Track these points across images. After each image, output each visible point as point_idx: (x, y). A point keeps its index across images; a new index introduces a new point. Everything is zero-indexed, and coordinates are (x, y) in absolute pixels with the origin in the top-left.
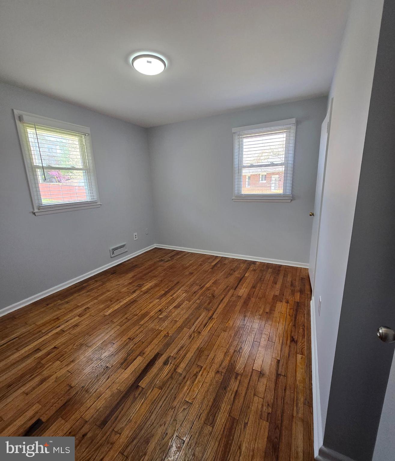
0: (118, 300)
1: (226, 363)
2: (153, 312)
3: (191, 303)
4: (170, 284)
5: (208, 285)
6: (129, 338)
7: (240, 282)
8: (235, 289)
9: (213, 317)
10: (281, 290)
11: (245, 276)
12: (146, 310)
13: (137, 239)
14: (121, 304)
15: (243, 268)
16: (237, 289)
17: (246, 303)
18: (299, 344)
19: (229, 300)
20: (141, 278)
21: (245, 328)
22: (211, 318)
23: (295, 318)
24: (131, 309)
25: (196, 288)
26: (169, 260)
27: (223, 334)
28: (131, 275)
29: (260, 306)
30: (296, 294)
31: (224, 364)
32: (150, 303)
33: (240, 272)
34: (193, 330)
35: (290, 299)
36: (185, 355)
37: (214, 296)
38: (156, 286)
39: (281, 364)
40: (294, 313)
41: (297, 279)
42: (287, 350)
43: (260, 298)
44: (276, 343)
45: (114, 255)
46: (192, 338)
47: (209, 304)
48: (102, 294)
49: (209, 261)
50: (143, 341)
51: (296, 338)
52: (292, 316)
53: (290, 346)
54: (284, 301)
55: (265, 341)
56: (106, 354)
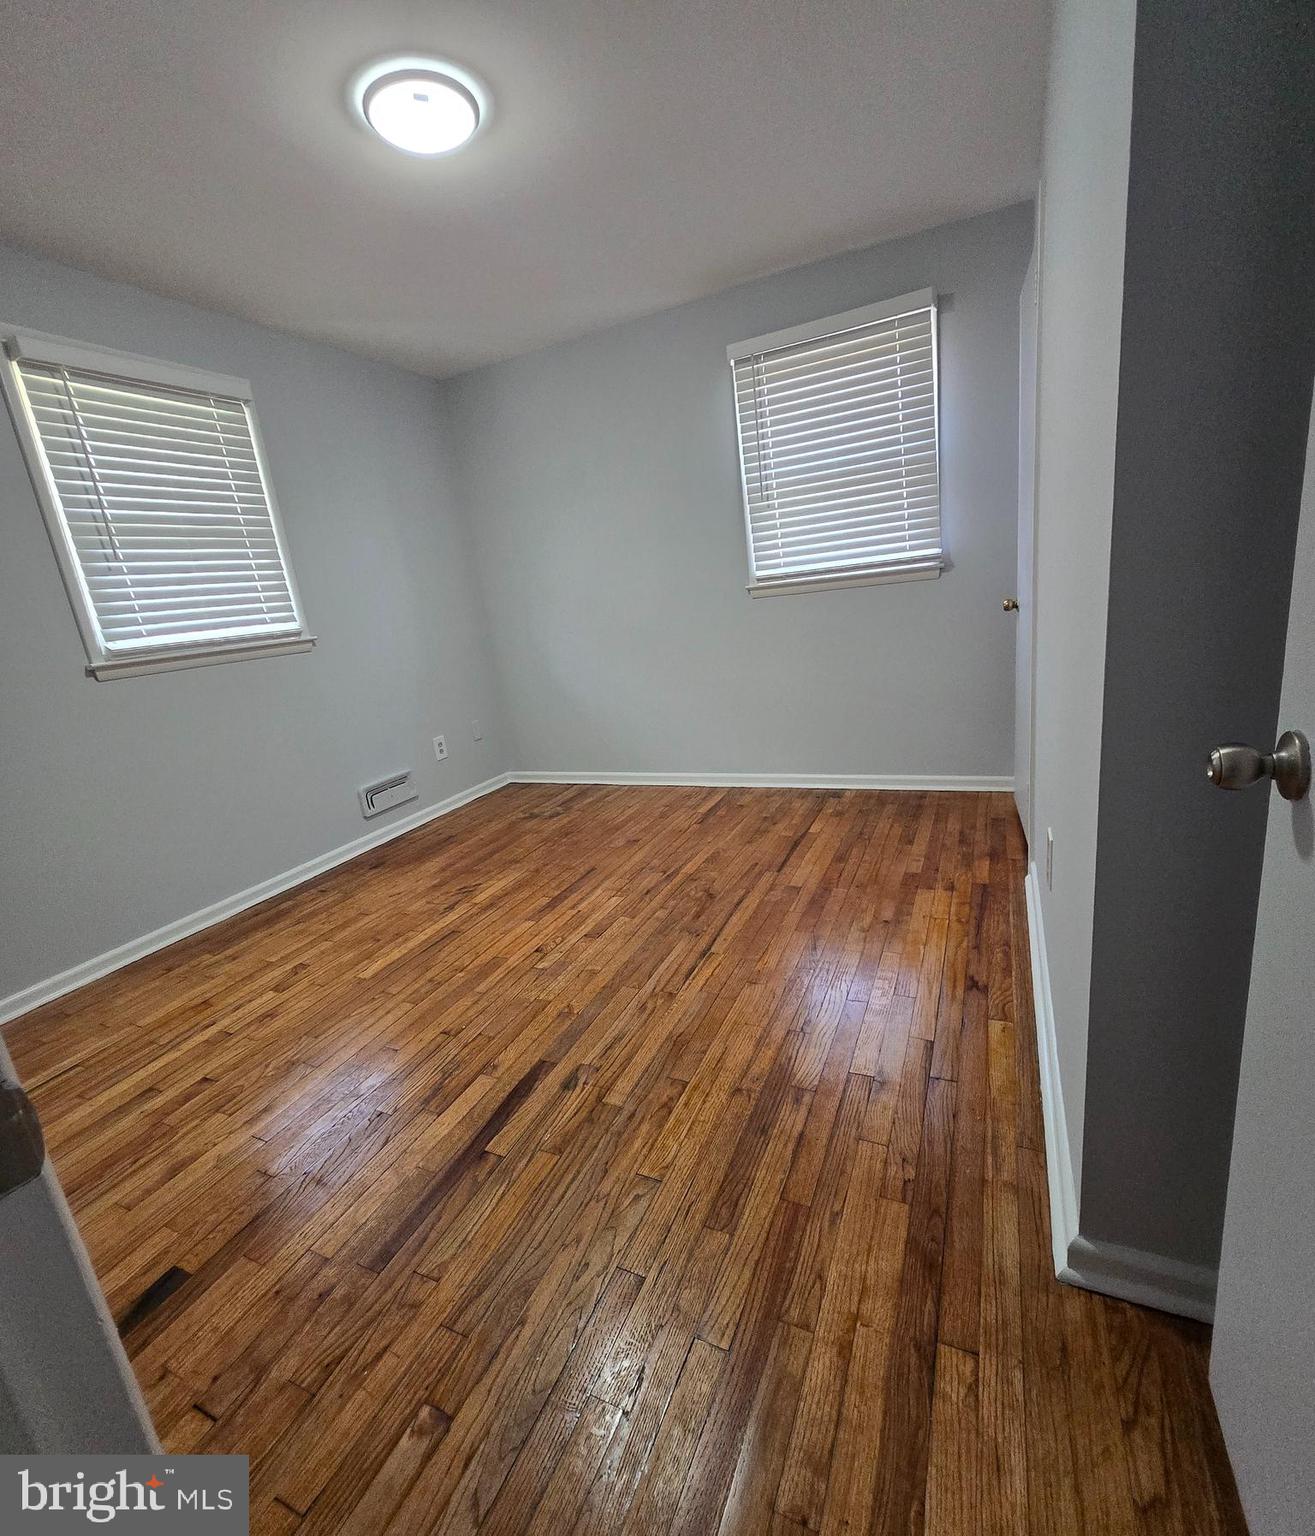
0: (398, 935)
1: (763, 1065)
2: (516, 957)
3: (637, 920)
4: (565, 875)
5: (689, 868)
6: (444, 1033)
7: (793, 849)
8: (779, 871)
9: (713, 949)
10: (927, 858)
11: (811, 831)
12: (492, 953)
13: (445, 755)
14: (411, 944)
15: (801, 812)
16: (786, 869)
17: (817, 903)
18: (995, 994)
19: (762, 901)
20: (469, 871)
21: (818, 970)
22: (705, 954)
23: (979, 927)
24: (443, 954)
25: (649, 880)
26: (558, 814)
27: (747, 991)
28: (433, 865)
29: (864, 906)
30: (976, 863)
31: (755, 1070)
32: (505, 933)
33: (794, 822)
34: (650, 990)
35: (960, 877)
36: (629, 1059)
37: (711, 896)
38: (519, 886)
39: (937, 1052)
40: (975, 913)
41: (980, 822)
42: (951, 1013)
43: (861, 886)
44: (918, 999)
45: (373, 811)
46: (648, 1012)
47: (698, 916)
48: (344, 926)
49: (689, 803)
50: (491, 1034)
51: (982, 979)
52: (968, 922)
53: (964, 1003)
54: (939, 886)
55: (883, 995)
56: (375, 1080)
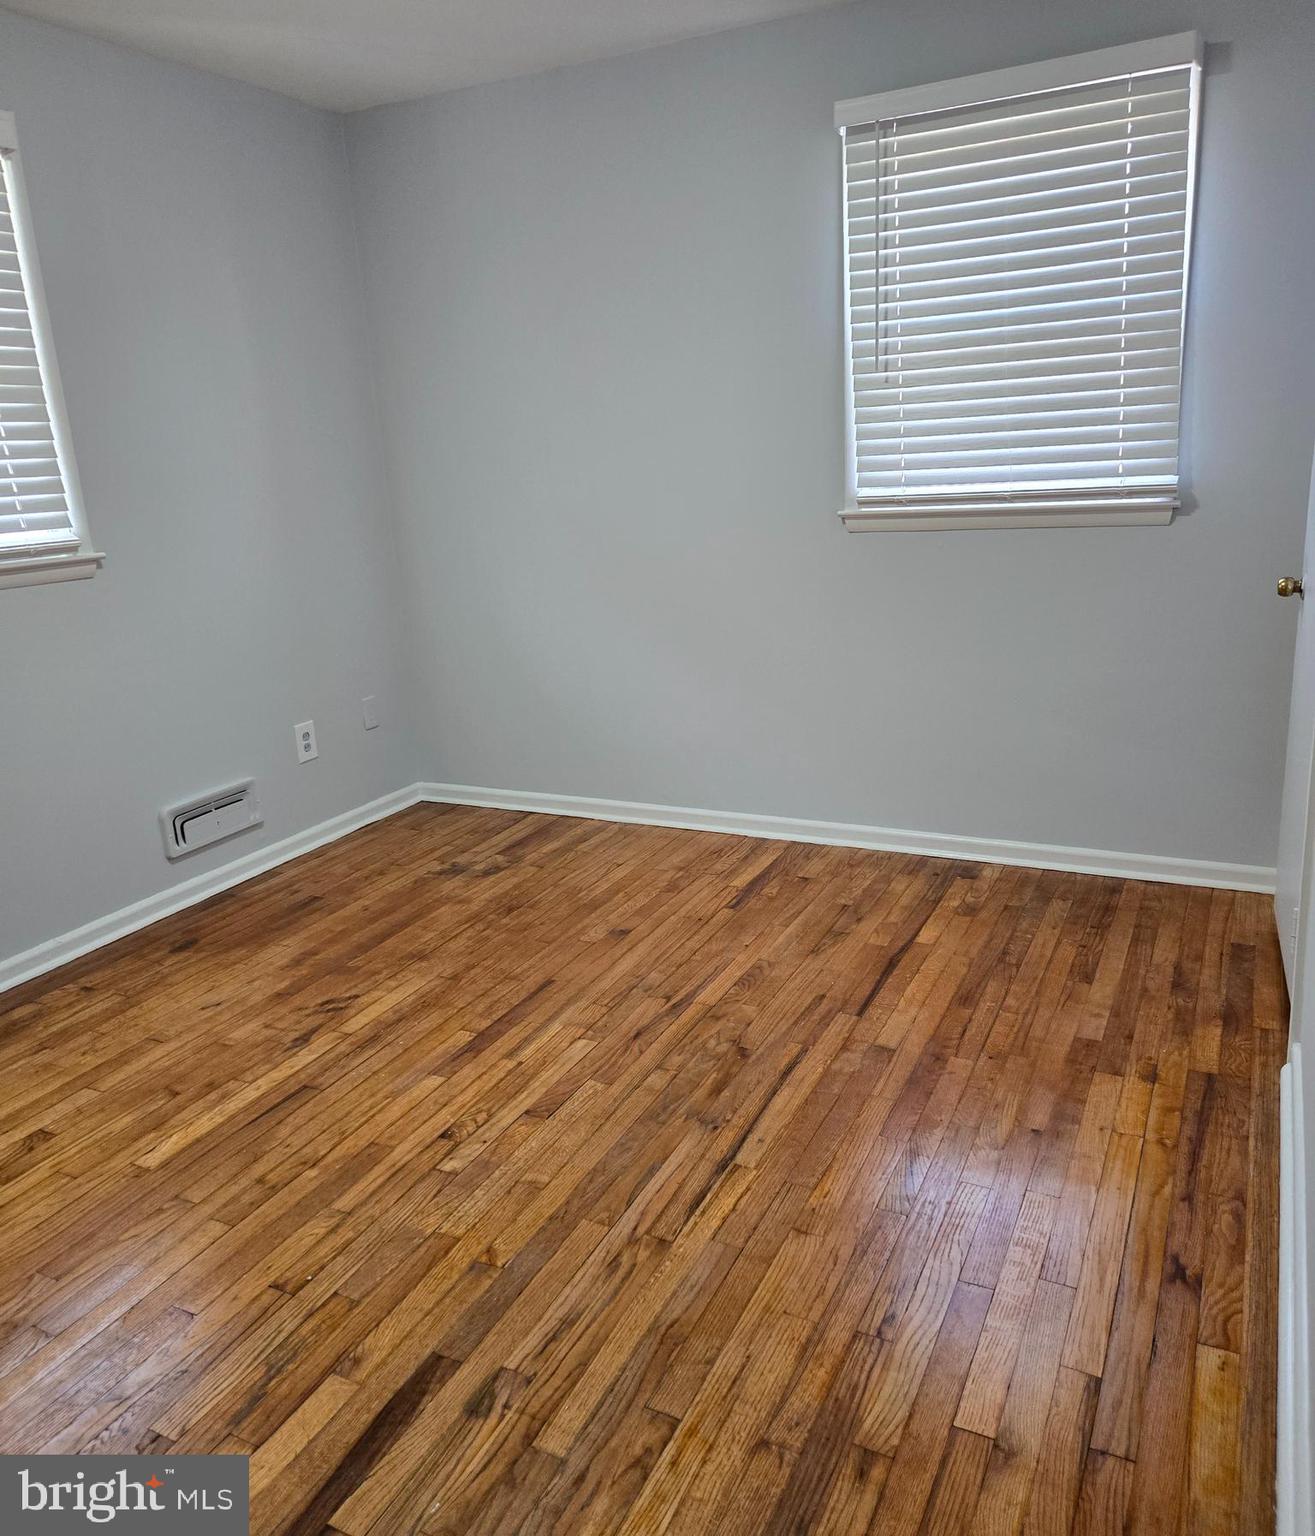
0: (211, 1086)
1: (806, 1399)
2: (406, 1146)
3: (616, 1089)
4: (503, 990)
5: (709, 995)
6: (275, 1286)
7: (887, 971)
8: (860, 1013)
9: (739, 1159)
10: (1115, 1014)
11: (920, 939)
12: (366, 1135)
13: (313, 753)
14: (232, 1106)
15: (904, 901)
16: (873, 1012)
17: (920, 1083)
18: (1211, 1293)
19: (826, 1073)
20: (339, 969)
21: (913, 1216)
22: (726, 1166)
23: (1194, 1157)
24: (284, 1131)
25: (644, 1009)
26: (497, 869)
27: (790, 1248)
28: (281, 951)
29: (999, 1096)
30: (1199, 1031)
31: (795, 1405)
32: (394, 1095)
33: (892, 918)
34: (627, 1230)
35: (1171, 1059)
36: (583, 1365)
37: (743, 1053)
38: (424, 1004)
39: (1108, 1394)
40: (1189, 1130)
41: (1211, 952)
42: (1137, 1326)
43: (999, 1058)
44: (1081, 1291)
45: (184, 847)
46: (621, 1272)
47: (717, 1090)
48: (122, 1060)
49: (719, 867)
50: (355, 1296)
51: (1192, 1265)
52: (1176, 1146)
53: (1159, 1307)
54: (1132, 1069)
55: (1019, 1278)
56: (149, 1371)
